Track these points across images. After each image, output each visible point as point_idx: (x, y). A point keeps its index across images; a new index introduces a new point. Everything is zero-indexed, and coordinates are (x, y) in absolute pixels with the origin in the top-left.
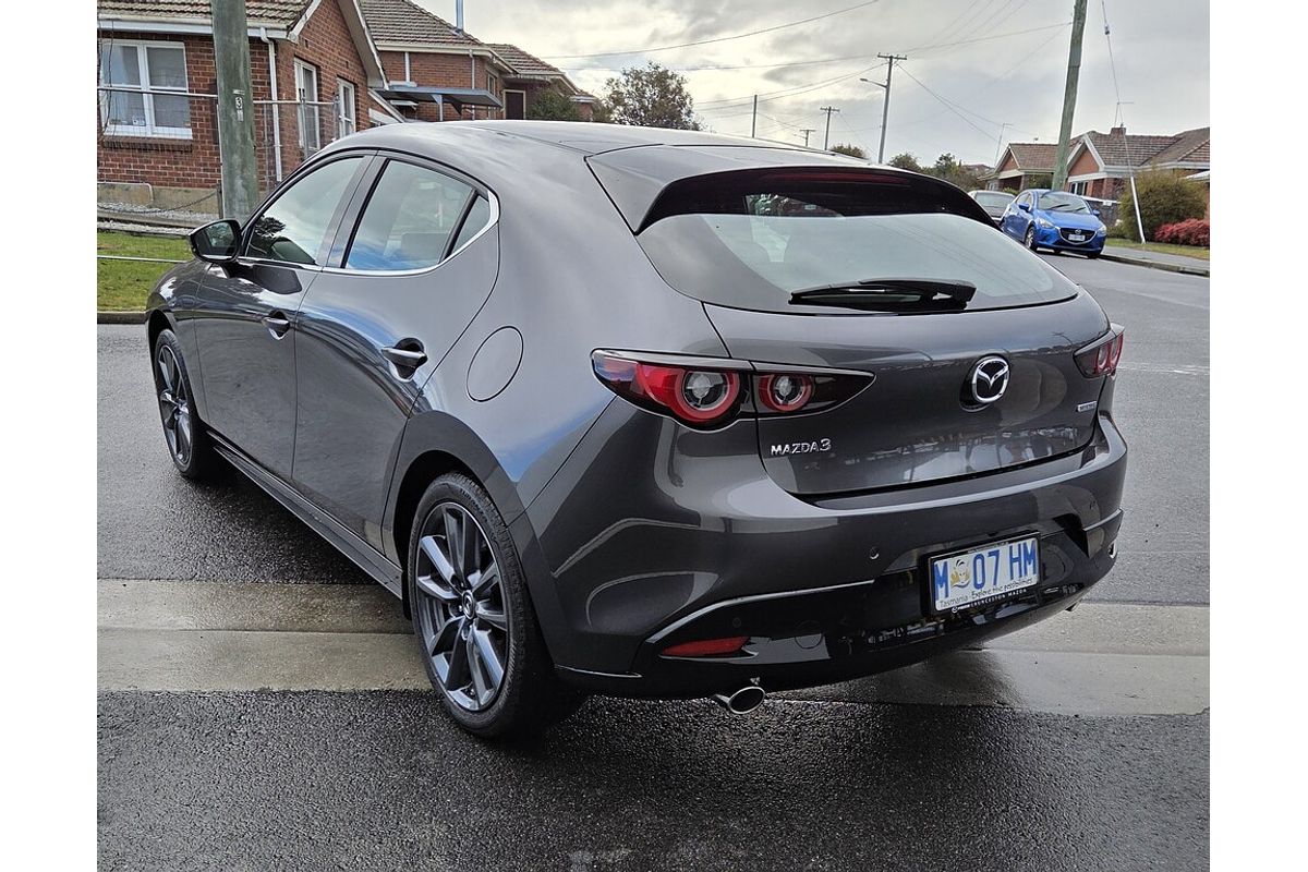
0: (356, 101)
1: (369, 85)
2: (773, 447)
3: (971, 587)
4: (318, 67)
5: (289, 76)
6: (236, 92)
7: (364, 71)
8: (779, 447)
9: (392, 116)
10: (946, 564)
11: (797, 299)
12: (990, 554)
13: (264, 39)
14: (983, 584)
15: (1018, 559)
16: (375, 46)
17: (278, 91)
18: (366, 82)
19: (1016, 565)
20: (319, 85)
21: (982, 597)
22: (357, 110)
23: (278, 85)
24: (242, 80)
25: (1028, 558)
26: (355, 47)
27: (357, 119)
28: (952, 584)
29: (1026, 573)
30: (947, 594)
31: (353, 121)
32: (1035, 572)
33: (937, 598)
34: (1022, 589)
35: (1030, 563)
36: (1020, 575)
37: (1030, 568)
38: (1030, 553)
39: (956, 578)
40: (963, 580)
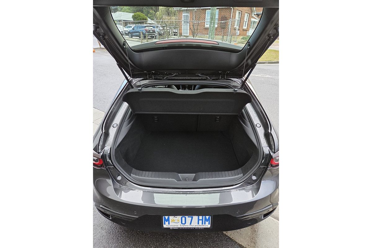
0: (249, 17)
3: (180, 223)
5: (235, 14)
9: (257, 19)
10: (169, 217)
12: (189, 217)
14: (185, 224)
15: (202, 220)
17: (232, 17)
21: (184, 227)
22: (249, 19)
28: (171, 222)
29: (205, 224)
30: (169, 224)
31: (247, 21)
32: (209, 224)
33: (165, 224)
34: (202, 228)
35: (207, 221)
36: (202, 224)
37: (207, 223)
38: (207, 219)
39: (173, 221)
40: (176, 221)
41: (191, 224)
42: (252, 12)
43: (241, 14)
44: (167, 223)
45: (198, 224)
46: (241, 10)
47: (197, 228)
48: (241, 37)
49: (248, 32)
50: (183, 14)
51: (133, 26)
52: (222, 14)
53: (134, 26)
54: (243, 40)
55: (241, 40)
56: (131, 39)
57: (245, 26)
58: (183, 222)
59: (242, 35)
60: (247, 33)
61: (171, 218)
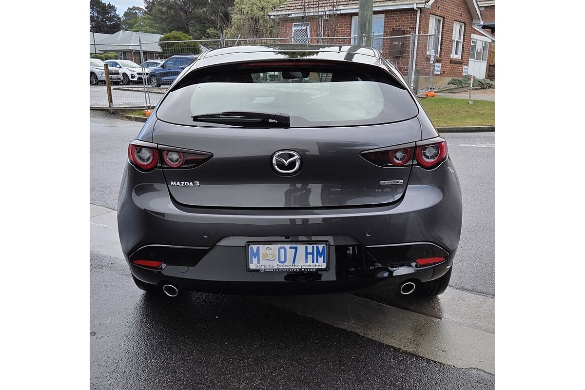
0: (465, 31)
1: (473, 23)
2: (172, 182)
3: (277, 261)
4: (444, 18)
5: (426, 24)
6: (364, 35)
7: (472, 17)
8: (175, 182)
9: (486, 36)
10: (258, 248)
11: (196, 119)
12: (291, 248)
13: (415, 8)
14: (285, 261)
15: (313, 254)
16: (478, 4)
17: (419, 30)
18: (472, 22)
19: (310, 257)
20: (443, 26)
21: (283, 268)
22: (464, 35)
23: (419, 28)
24: (367, 29)
25: (319, 254)
26: (467, 6)
27: (464, 39)
28: (262, 258)
29: (317, 261)
30: (259, 262)
31: (462, 41)
32: (324, 262)
33: (252, 263)
34: (313, 269)
35: (321, 257)
36: (313, 262)
37: (321, 259)
38: (321, 252)
39: (265, 255)
40: (270, 257)
41: (294, 262)
42: (472, 19)
43: (443, 23)
44: (255, 260)
45: (306, 262)
46: (443, 15)
47: (305, 269)
48: (449, 79)
49: (464, 67)
50: (294, 29)
51: (161, 62)
52: (394, 24)
53: (164, 61)
54: (453, 86)
55: (448, 86)
56: (155, 90)
57: (456, 53)
58: (282, 259)
59: (449, 75)
60: (464, 70)
61: (263, 248)
